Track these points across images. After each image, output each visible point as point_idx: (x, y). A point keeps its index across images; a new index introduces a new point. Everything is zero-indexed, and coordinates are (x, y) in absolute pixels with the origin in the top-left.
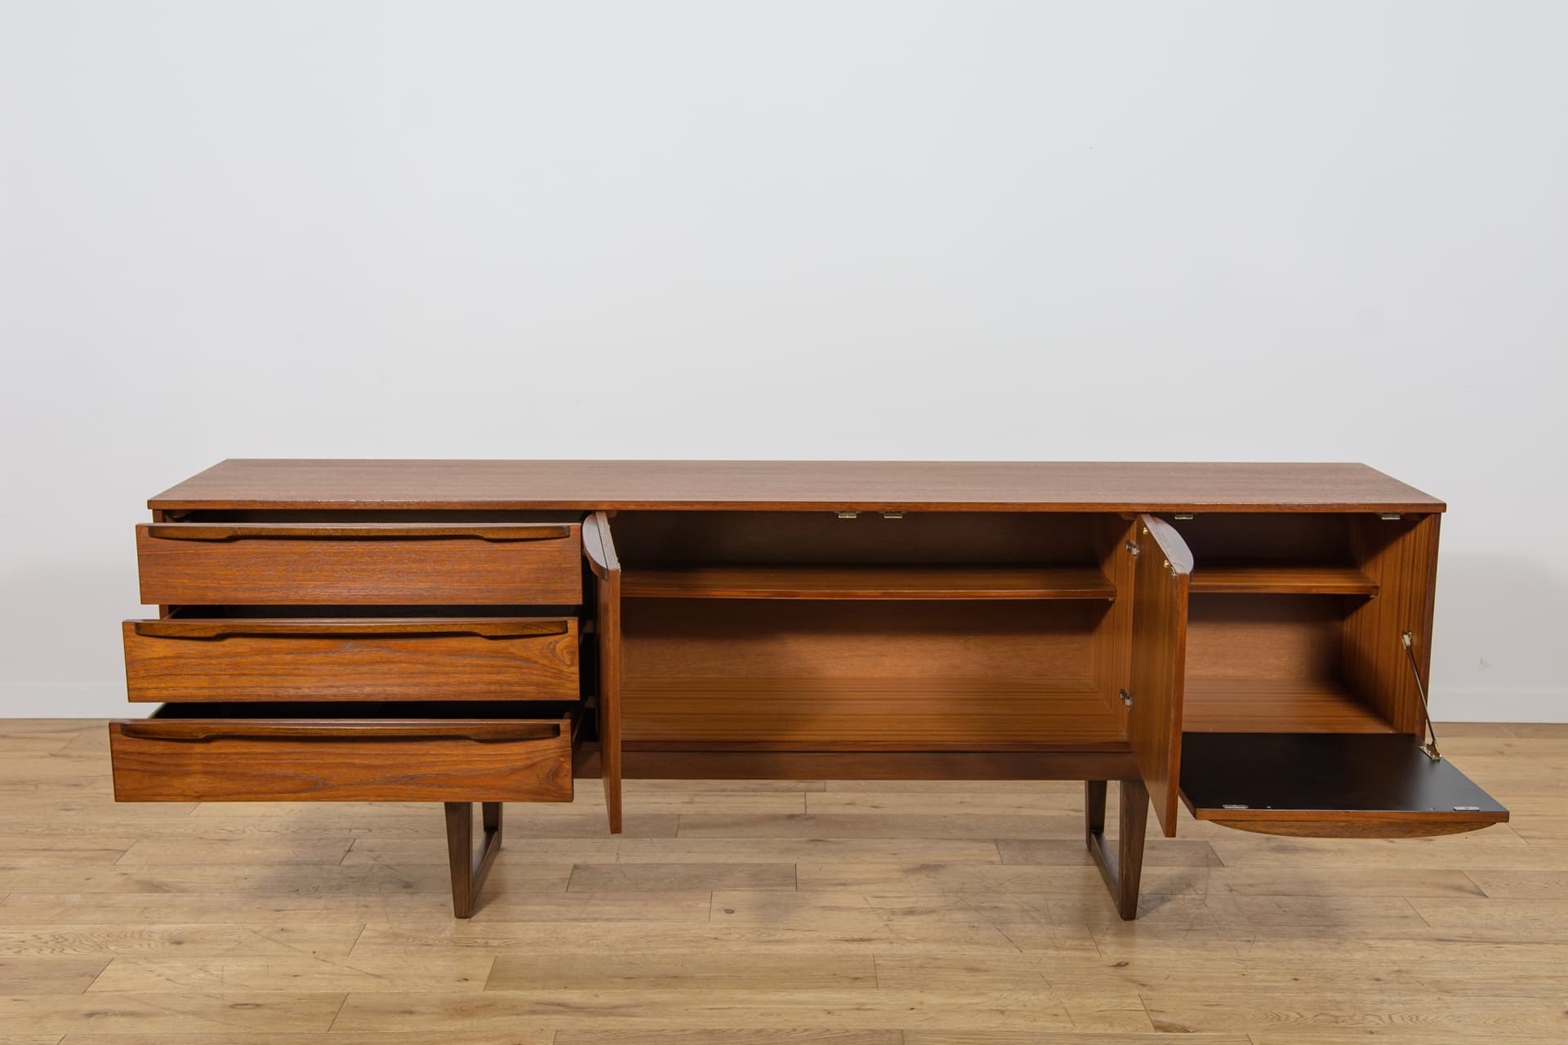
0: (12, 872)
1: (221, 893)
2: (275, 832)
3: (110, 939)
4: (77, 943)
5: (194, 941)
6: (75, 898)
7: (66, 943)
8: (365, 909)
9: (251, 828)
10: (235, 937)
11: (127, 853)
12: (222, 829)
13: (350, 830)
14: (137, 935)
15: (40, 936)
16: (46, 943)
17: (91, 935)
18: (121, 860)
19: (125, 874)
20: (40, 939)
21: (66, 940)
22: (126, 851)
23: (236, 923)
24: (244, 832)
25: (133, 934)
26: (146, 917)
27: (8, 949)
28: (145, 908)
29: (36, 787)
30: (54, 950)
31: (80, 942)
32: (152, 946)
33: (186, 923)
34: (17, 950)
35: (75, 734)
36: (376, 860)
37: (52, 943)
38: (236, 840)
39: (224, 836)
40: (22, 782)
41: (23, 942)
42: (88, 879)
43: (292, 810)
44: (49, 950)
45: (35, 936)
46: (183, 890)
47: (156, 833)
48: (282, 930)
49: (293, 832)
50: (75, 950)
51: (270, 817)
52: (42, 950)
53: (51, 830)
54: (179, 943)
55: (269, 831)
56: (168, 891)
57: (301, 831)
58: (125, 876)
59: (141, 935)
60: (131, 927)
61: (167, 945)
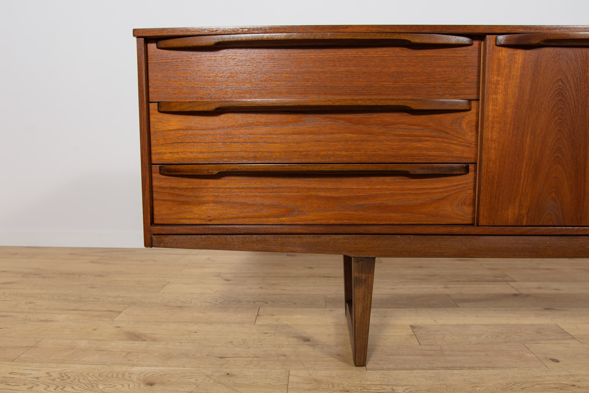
0: (50, 323)
1: (180, 343)
2: (210, 302)
3: (101, 379)
4: (76, 381)
5: (162, 383)
6: (84, 344)
7: (68, 381)
8: (283, 358)
9: (195, 300)
10: (193, 380)
11: (122, 313)
12: (178, 300)
13: (254, 302)
14: (120, 376)
15: (51, 374)
16: (54, 380)
17: (88, 374)
18: (117, 318)
19: (119, 327)
20: (51, 376)
21: (69, 378)
22: (121, 312)
23: (192, 367)
24: (191, 302)
25: (117, 375)
26: (129, 360)
27: (25, 384)
28: (129, 353)
29: (80, 276)
30: (58, 386)
31: (79, 380)
32: (131, 386)
33: (157, 366)
34: (30, 386)
35: (105, 254)
36: (277, 321)
37: (58, 380)
38: (187, 307)
39: (180, 304)
40: (73, 274)
41: (38, 378)
42: (95, 330)
43: (217, 291)
44: (54, 387)
45: (48, 373)
46: (154, 340)
47: (140, 301)
48: (228, 374)
49: (220, 303)
50: (73, 387)
51: (205, 294)
52: (49, 386)
53: (81, 298)
54: (151, 384)
55: (206, 302)
56: (145, 340)
57: (225, 302)
58: (119, 329)
59: (123, 376)
60: (117, 368)
61: (142, 386)
